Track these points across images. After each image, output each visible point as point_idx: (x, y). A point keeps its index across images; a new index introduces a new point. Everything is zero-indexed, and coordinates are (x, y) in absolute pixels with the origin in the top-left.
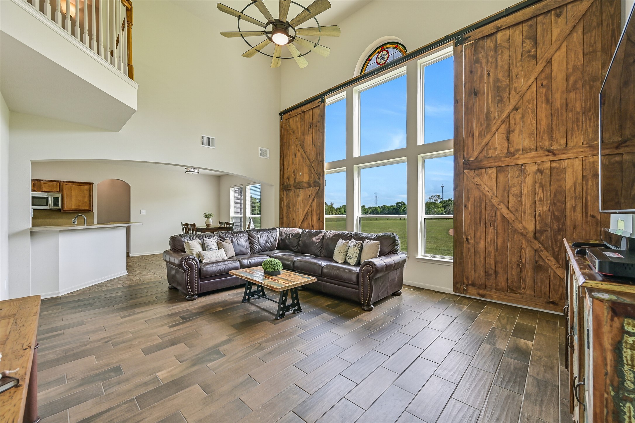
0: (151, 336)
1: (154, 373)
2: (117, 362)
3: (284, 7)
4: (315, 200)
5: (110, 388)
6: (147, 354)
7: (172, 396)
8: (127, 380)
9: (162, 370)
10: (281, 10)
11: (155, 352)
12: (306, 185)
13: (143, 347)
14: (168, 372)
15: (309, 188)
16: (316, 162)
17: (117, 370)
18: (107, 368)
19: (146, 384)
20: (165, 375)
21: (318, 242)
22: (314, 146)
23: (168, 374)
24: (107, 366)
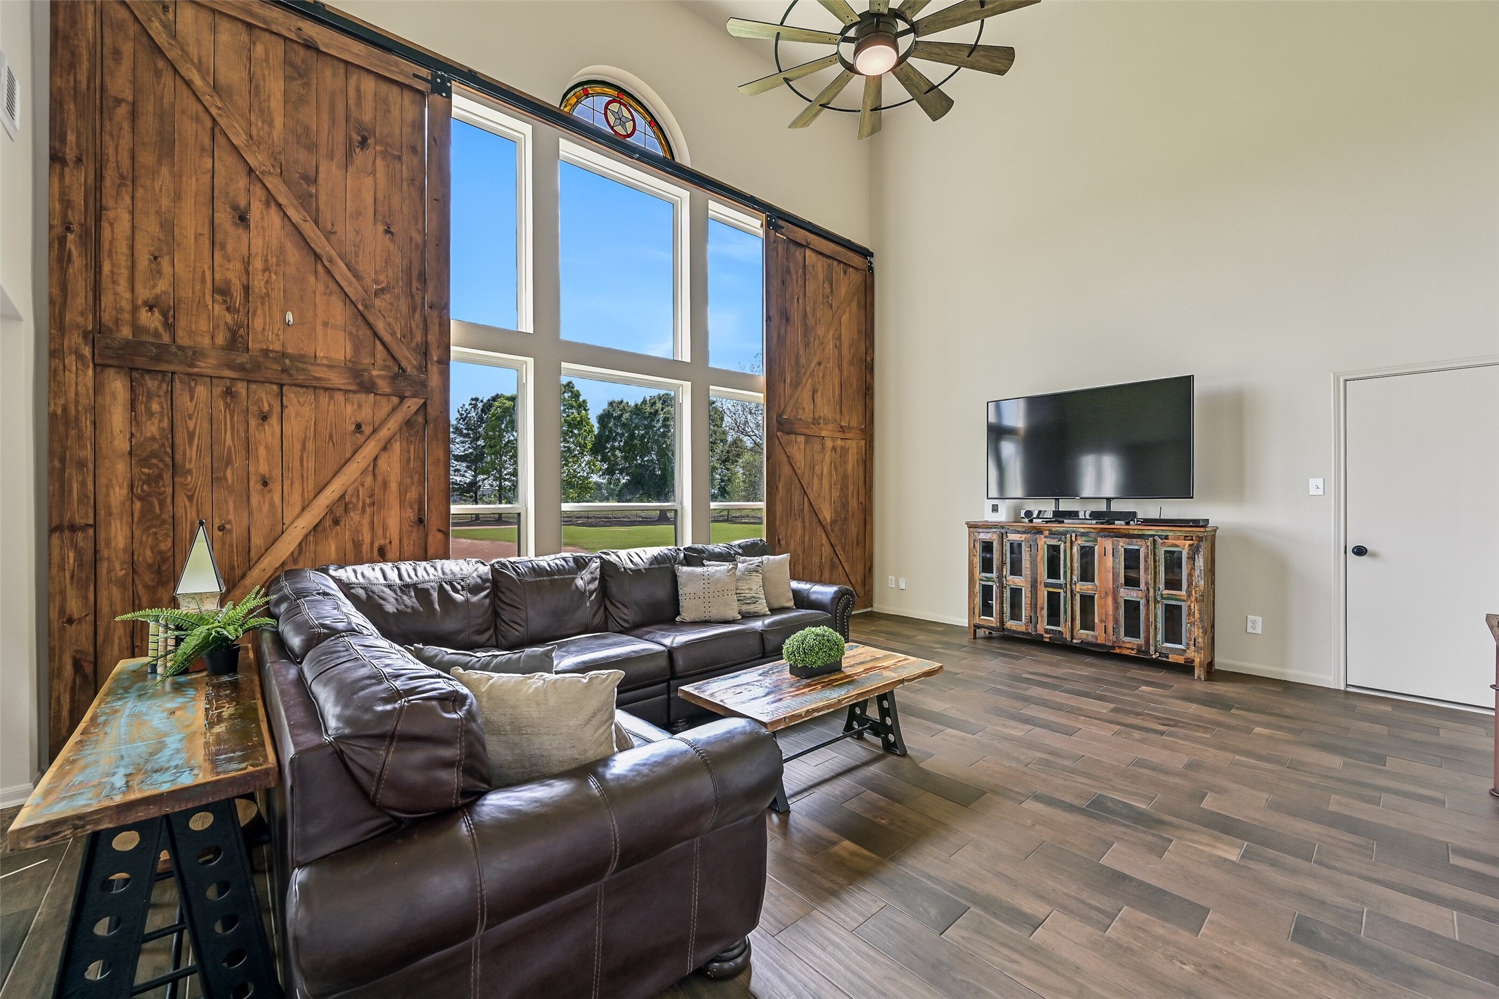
0: (1121, 947)
1: (1238, 865)
2: (1292, 954)
3: (950, 53)
4: (397, 447)
5: (1347, 910)
6: (1202, 908)
7: (1252, 822)
8: (1301, 895)
9: (1220, 857)
10: (944, 47)
11: (1180, 898)
12: (336, 379)
13: (1184, 937)
14: (1214, 847)
15: (355, 392)
16: (398, 297)
17: (1304, 933)
18: (1329, 960)
19: (1273, 863)
20: (1225, 848)
21: (595, 590)
22: (388, 231)
23: (1218, 845)
24: (1325, 967)
